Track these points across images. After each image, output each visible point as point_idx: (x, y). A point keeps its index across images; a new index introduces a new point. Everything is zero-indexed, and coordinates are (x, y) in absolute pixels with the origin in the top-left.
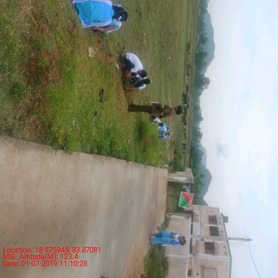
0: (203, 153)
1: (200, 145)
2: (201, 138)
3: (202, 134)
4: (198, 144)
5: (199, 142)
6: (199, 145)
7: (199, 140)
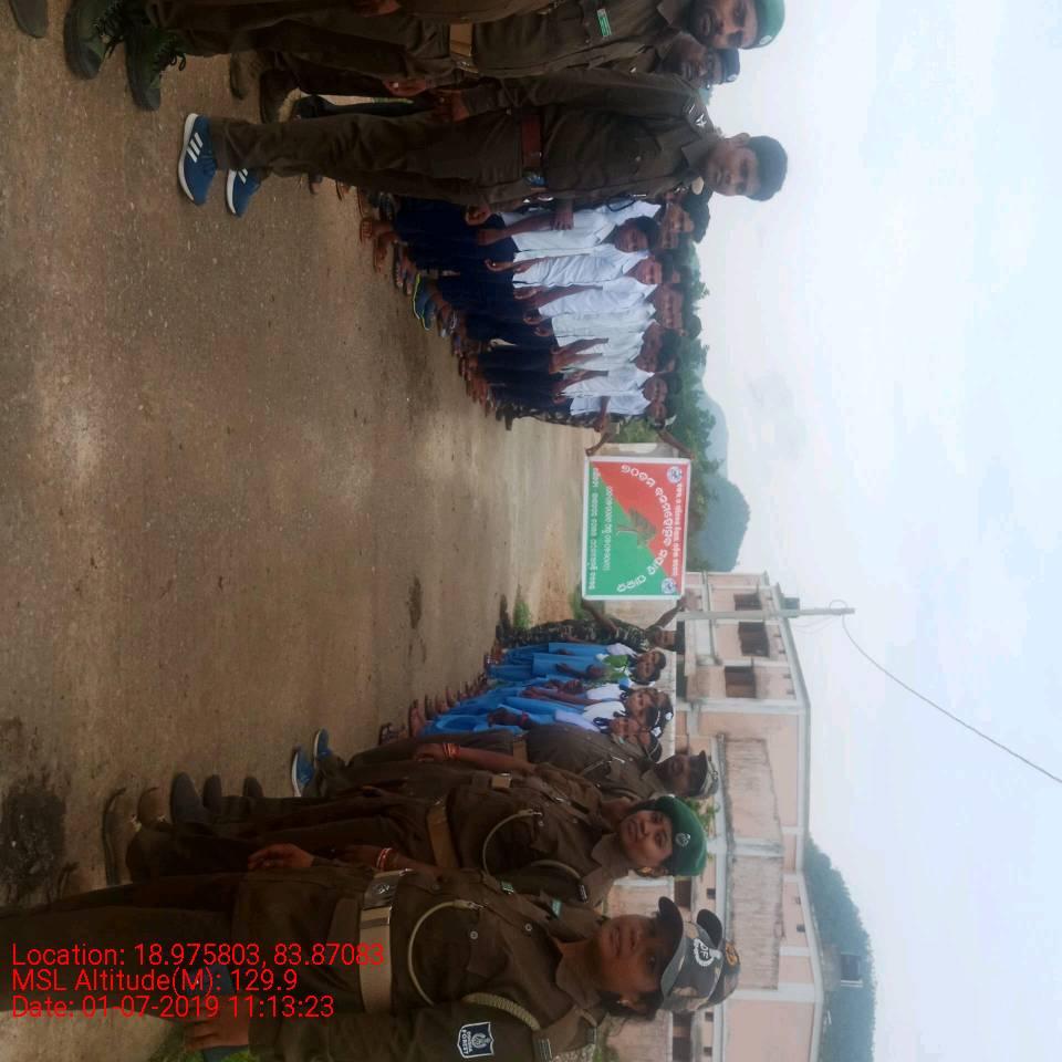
0: (713, 418)
1: (702, 392)
2: (704, 363)
3: (707, 347)
4: (696, 387)
5: (697, 380)
6: (696, 392)
7: (697, 372)
